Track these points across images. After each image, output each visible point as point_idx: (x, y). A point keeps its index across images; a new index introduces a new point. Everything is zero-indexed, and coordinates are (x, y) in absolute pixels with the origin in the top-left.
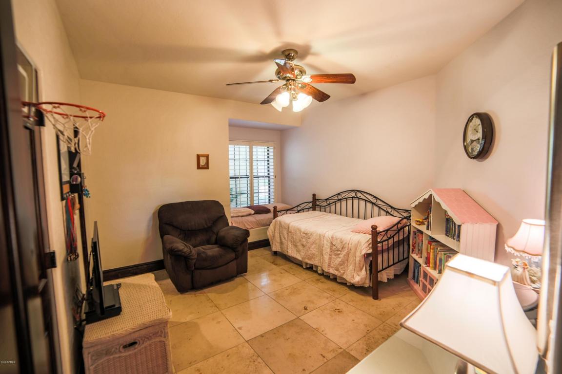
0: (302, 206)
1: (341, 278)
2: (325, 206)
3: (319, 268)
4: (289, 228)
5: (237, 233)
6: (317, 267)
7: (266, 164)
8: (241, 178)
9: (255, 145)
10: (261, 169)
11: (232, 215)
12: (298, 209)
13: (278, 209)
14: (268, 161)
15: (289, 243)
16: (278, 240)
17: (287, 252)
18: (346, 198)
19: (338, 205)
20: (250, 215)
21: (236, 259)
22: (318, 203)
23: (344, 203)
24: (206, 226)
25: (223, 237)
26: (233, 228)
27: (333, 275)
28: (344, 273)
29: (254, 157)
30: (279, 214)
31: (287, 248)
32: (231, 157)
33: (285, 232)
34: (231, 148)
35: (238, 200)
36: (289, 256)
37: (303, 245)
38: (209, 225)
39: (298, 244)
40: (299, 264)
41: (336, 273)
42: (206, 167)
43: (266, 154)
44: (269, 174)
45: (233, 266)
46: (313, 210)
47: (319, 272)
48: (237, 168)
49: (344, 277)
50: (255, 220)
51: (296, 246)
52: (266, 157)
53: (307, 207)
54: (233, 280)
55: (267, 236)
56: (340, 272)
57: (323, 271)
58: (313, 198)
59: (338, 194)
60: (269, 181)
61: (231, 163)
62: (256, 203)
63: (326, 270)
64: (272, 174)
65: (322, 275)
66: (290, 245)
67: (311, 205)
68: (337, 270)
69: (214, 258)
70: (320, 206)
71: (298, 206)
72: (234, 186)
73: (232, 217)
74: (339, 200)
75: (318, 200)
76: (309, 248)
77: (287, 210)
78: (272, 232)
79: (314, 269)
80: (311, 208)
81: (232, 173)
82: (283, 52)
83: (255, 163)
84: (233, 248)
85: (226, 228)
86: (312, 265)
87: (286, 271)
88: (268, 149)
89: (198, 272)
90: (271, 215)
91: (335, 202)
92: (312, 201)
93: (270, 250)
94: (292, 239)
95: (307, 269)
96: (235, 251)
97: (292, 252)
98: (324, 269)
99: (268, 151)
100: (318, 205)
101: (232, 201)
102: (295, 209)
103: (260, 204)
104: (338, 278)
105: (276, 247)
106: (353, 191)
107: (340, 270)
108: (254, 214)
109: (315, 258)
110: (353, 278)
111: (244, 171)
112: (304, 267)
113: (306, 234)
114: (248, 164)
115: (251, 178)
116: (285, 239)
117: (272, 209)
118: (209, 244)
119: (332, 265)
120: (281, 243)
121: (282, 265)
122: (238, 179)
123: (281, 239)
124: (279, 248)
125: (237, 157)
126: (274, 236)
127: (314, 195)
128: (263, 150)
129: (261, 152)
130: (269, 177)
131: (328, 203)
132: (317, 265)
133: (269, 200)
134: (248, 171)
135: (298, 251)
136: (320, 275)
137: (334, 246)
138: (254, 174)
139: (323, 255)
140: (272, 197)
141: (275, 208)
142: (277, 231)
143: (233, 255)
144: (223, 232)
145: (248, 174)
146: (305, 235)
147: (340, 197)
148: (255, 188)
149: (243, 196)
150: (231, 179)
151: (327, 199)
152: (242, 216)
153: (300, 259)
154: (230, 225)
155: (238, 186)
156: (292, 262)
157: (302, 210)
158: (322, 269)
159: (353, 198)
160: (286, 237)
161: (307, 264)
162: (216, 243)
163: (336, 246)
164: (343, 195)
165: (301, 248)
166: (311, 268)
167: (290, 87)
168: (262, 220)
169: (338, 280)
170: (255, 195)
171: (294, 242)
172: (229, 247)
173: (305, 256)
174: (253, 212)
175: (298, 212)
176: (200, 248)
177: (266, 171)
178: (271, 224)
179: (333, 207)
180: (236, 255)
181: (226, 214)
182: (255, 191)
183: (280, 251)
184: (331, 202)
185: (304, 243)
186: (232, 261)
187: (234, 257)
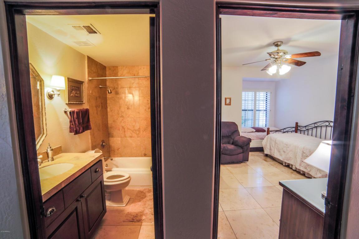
0: (287, 129)
1: (308, 174)
2: (304, 131)
3: (293, 166)
4: (276, 140)
5: (244, 139)
6: (292, 165)
7: (265, 102)
8: (248, 110)
9: (258, 92)
10: (262, 106)
11: (242, 131)
12: (284, 131)
13: (270, 130)
14: (266, 101)
15: (275, 149)
16: (269, 147)
17: (274, 155)
18: (321, 126)
19: (314, 130)
20: (253, 132)
21: (243, 152)
22: (299, 128)
23: (319, 129)
24: (228, 135)
25: (237, 141)
26: (242, 137)
27: (303, 171)
28: (310, 171)
29: (257, 98)
30: (271, 132)
31: (274, 153)
32: (243, 98)
33: (273, 143)
34: (243, 93)
35: (246, 123)
36: (275, 158)
37: (284, 152)
38: (230, 134)
39: (281, 151)
40: (281, 163)
41: (305, 170)
42: (230, 104)
43: (265, 96)
44: (266, 109)
45: (241, 156)
46: (295, 133)
47: (294, 168)
48: (246, 105)
49: (310, 173)
50: (255, 135)
51: (279, 152)
52: (265, 98)
53: (291, 130)
54: (240, 164)
55: (262, 145)
56: (307, 170)
57: (296, 168)
58: (296, 125)
59: (315, 123)
60: (266, 113)
61: (243, 102)
62: (257, 126)
63: (298, 167)
64: (268, 109)
65: (295, 171)
66: (276, 151)
67: (294, 129)
68: (306, 168)
69: (231, 150)
70: (301, 130)
71: (284, 129)
72: (244, 115)
73: (242, 132)
74: (315, 127)
75: (299, 126)
76: (288, 154)
77: (276, 131)
78: (265, 143)
79: (290, 167)
80: (294, 131)
81: (243, 108)
82: (274, 43)
83: (257, 102)
84: (242, 147)
85: (238, 137)
86: (289, 164)
87: (272, 165)
88: (267, 93)
89: (223, 155)
90: (266, 133)
91: (312, 128)
92: (295, 126)
93: (264, 153)
94: (277, 148)
95: (285, 166)
96: (242, 149)
97: (276, 155)
98: (297, 167)
99: (267, 94)
100: (299, 130)
101: (242, 124)
102: (282, 131)
103: (259, 127)
104: (306, 174)
105: (267, 152)
106: (327, 121)
107: (308, 168)
108: (255, 132)
109: (291, 160)
110: (316, 174)
111: (250, 106)
112: (284, 165)
113: (287, 145)
114: (253, 102)
115: (255, 111)
116: (273, 147)
117: (266, 130)
118: (229, 144)
119: (302, 165)
120: (270, 149)
121: (270, 162)
122: (247, 111)
123: (270, 147)
124: (269, 153)
125: (247, 99)
126: (266, 145)
127: (297, 123)
128: (263, 94)
129: (262, 95)
130: (266, 111)
131: (307, 128)
132: (292, 164)
133: (266, 125)
134: (253, 107)
135: (281, 155)
136: (294, 170)
137: (305, 153)
138: (257, 109)
139: (296, 158)
140: (268, 123)
141: (268, 129)
142: (269, 142)
143: (241, 151)
144: (236, 138)
145: (253, 109)
146: (285, 145)
147: (316, 125)
148: (257, 117)
149: (249, 121)
150: (243, 111)
151: (306, 126)
152: (248, 132)
153: (282, 160)
154: (241, 135)
155: (246, 115)
156: (277, 161)
157: (288, 132)
158: (296, 167)
159: (327, 126)
160: (274, 146)
161: (286, 163)
162: (233, 144)
163: (306, 153)
164: (318, 124)
165: (282, 153)
166: (288, 166)
167: (277, 62)
168: (260, 135)
169: (306, 175)
170: (256, 121)
171: (278, 149)
172: (240, 146)
173: (285, 158)
174: (254, 130)
175: (284, 132)
176: (224, 145)
177: (265, 107)
178: (265, 138)
179: (310, 132)
180: (243, 151)
181: (239, 130)
182: (256, 119)
183: (269, 154)
184: (309, 128)
185: (285, 150)
186: (241, 153)
187: (242, 151)
